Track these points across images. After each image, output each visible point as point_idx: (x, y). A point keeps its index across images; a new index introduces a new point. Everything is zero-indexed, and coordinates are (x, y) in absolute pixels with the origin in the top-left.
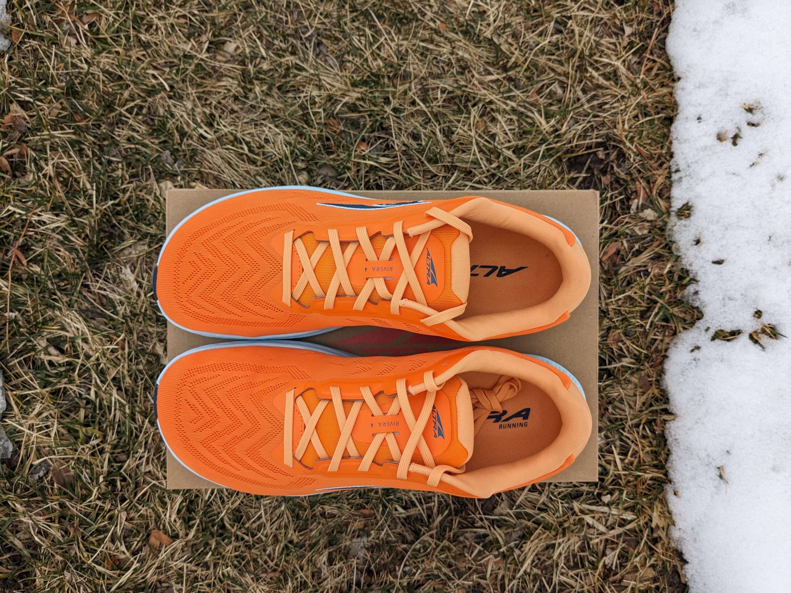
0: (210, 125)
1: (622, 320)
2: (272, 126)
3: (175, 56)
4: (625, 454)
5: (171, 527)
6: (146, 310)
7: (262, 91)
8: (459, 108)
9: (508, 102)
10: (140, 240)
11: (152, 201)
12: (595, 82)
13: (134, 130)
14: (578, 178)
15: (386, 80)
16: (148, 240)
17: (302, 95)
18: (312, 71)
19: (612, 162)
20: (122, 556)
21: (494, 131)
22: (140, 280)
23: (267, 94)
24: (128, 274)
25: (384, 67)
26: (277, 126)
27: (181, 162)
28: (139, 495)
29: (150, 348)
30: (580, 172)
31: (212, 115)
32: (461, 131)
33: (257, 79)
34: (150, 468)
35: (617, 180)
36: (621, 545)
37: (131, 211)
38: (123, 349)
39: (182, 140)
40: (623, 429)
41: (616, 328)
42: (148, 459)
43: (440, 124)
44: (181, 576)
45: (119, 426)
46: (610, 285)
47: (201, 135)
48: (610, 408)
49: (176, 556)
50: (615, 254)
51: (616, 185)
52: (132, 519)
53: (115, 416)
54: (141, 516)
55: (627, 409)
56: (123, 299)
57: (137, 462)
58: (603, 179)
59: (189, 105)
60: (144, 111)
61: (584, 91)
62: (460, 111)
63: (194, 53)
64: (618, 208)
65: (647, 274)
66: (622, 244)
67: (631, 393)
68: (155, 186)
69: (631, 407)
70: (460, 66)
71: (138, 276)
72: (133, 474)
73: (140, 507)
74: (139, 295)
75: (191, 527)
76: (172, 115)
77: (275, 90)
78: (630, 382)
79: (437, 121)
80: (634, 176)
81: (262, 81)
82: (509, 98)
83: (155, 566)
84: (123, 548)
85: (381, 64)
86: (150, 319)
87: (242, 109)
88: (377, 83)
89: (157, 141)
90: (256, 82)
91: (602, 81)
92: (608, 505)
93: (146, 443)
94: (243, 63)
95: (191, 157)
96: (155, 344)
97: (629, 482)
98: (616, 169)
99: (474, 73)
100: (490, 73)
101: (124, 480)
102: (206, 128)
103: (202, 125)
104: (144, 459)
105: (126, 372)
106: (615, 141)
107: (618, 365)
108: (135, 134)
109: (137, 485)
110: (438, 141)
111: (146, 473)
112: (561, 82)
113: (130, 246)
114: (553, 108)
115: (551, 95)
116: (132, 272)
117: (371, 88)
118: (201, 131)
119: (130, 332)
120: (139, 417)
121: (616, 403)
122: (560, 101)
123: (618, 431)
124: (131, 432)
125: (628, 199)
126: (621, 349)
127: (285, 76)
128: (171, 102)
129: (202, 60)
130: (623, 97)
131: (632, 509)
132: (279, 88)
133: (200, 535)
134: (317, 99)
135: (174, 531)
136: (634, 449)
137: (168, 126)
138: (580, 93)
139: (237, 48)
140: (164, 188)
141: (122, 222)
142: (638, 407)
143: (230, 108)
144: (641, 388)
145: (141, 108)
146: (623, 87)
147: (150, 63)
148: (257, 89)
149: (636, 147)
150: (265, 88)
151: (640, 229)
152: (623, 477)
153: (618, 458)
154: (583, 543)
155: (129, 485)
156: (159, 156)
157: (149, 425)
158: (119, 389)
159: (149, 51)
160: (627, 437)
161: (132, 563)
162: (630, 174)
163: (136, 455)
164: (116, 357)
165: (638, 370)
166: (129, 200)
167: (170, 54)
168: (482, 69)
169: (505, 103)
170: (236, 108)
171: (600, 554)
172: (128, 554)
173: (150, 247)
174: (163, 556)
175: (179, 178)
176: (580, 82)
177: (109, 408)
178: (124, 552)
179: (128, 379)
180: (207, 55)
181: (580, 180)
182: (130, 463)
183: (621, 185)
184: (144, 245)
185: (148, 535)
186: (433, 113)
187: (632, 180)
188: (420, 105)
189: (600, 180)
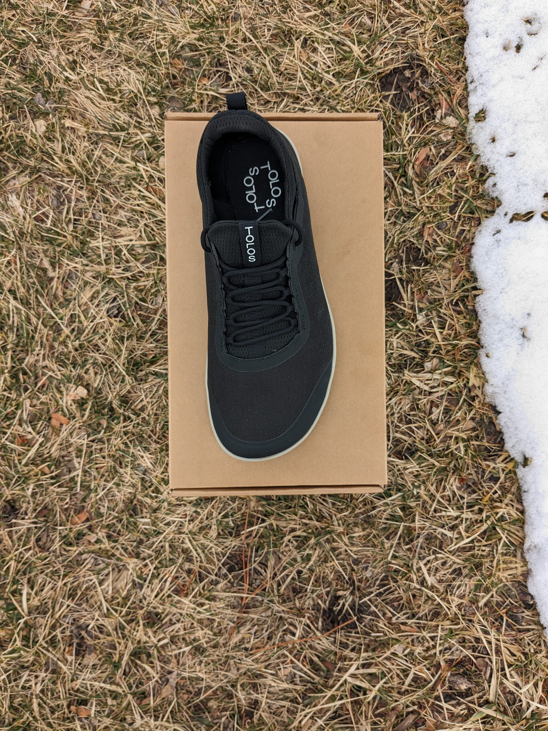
0: (73, 69)
1: (435, 216)
2: (126, 68)
3: (40, 14)
4: (444, 328)
5: (68, 411)
6: (32, 231)
7: (116, 38)
8: (284, 43)
9: (326, 32)
10: (22, 172)
11: (29, 137)
12: (397, 11)
13: (10, 78)
14: (389, 95)
15: (220, 22)
16: (27, 172)
17: (150, 40)
18: (156, 18)
19: (418, 79)
20: (29, 437)
21: (315, 60)
22: (25, 206)
23: (120, 41)
24: (14, 201)
25: (218, 11)
26: (130, 68)
27: (51, 101)
28: (39, 384)
29: (38, 263)
30: (390, 91)
31: (75, 62)
32: (287, 61)
33: (111, 29)
34: (47, 362)
35: (423, 95)
36: (445, 403)
37: (12, 147)
38: (16, 264)
39: (51, 84)
40: (441, 307)
41: (429, 222)
42: (44, 355)
43: (268, 55)
44: (81, 451)
45: (18, 330)
46: (422, 186)
47: (67, 78)
48: (429, 292)
49: (74, 434)
50: (424, 159)
51: (422, 100)
52: (34, 406)
53: (13, 322)
54: (41, 403)
55: (443, 291)
56: (12, 222)
57: (36, 358)
58: (411, 95)
59: (55, 53)
60: (17, 62)
61: (389, 20)
62: (285, 45)
63: (56, 10)
64: (425, 119)
65: (453, 174)
66: (430, 149)
67: (446, 277)
68: (31, 123)
69: (446, 289)
70: (283, 6)
71: (22, 202)
72: (33, 369)
73: (41, 395)
74: (24, 218)
75: (85, 410)
76: (41, 63)
77: (126, 37)
78: (444, 267)
79: (266, 53)
80: (437, 90)
81: (115, 30)
82: (325, 29)
83: (58, 443)
84: (30, 429)
85: (215, 9)
86: (36, 239)
87: (100, 56)
88: (212, 25)
89: (30, 86)
90: (110, 31)
91: (403, 9)
92: (432, 372)
93: (42, 342)
94: (97, 16)
95: (60, 98)
96: (42, 260)
97: (448, 351)
98: (420, 84)
99: (295, 11)
100: (308, 10)
101: (25, 373)
102: (70, 71)
103: (66, 68)
104: (41, 356)
105: (20, 284)
106: (418, 60)
107: (434, 253)
108: (11, 81)
109: (36, 377)
110: (268, 72)
111: (43, 367)
112: (369, 13)
113: (14, 178)
114: (365, 36)
115: (361, 25)
116: (18, 199)
117: (207, 29)
118: (66, 74)
119: (20, 248)
120: (34, 320)
121: (434, 287)
122: (369, 30)
123: (436, 310)
124: (28, 334)
125: (433, 110)
126: (435, 241)
127: (135, 24)
128: (39, 52)
129: (64, 16)
130: (422, 22)
131: (452, 374)
132: (130, 35)
133: (94, 416)
134: (162, 42)
135: (71, 414)
136: (450, 324)
137: (38, 72)
138: (386, 22)
139: (92, 4)
140: (38, 126)
141: (6, 158)
142: (452, 289)
143: (89, 55)
144: (454, 272)
145: (14, 59)
146: (421, 13)
147: (19, 21)
148: (111, 36)
149: (436, 64)
150: (117, 35)
151: (445, 136)
152: (443, 347)
153: (437, 331)
154: (412, 405)
155: (29, 378)
156: (32, 99)
157: (43, 327)
158: (15, 298)
159: (18, 11)
160: (445, 314)
161: (37, 440)
162: (433, 88)
163: (34, 353)
164: (10, 271)
165: (450, 257)
166: (11, 136)
167: (36, 13)
168: (301, 7)
169: (323, 34)
170: (94, 55)
171: (427, 412)
172: (34, 434)
173: (30, 177)
174: (64, 434)
175: (51, 116)
176: (385, 12)
177: (8, 315)
178: (30, 433)
179: (22, 290)
180: (67, 12)
181: (391, 97)
182: (30, 360)
183: (426, 99)
184: (25, 176)
185: (50, 419)
186: (262, 47)
187: (436, 93)
188: (251, 40)
189: (408, 96)
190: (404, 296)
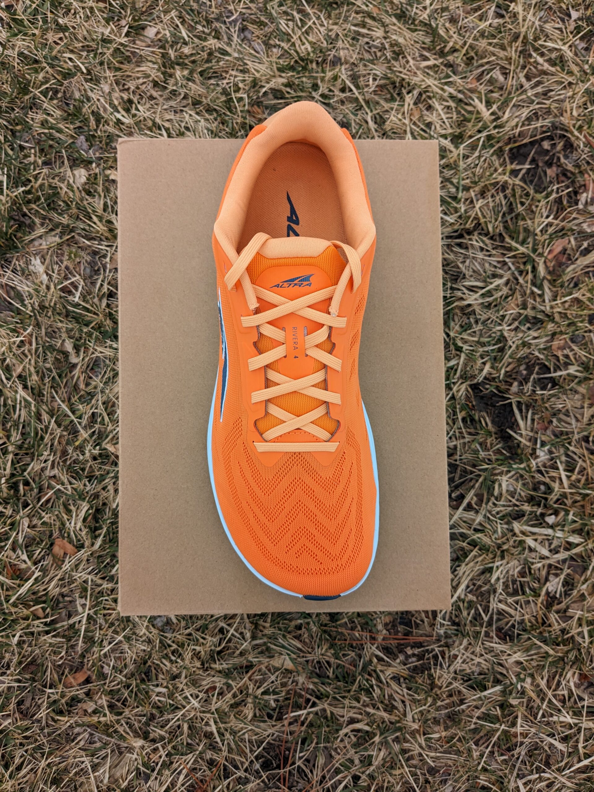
0: (128, 110)
1: (569, 325)
2: (192, 113)
3: (93, 40)
4: (572, 471)
5: (76, 537)
6: (55, 304)
7: (184, 76)
8: (392, 96)
9: (446, 87)
10: (52, 230)
11: (65, 189)
12: (540, 67)
13: (48, 114)
14: (520, 170)
15: (314, 65)
16: (58, 231)
17: (225, 82)
18: (236, 55)
19: (559, 152)
20: (23, 566)
21: (429, 120)
22: (50, 273)
23: (188, 79)
24: (37, 266)
25: (313, 52)
26: (197, 113)
27: (96, 147)
28: (43, 500)
29: (59, 345)
30: (524, 164)
31: (130, 101)
32: (394, 119)
33: (178, 64)
34: (56, 472)
35: (565, 173)
36: (566, 571)
37: (43, 200)
38: (30, 344)
39: (97, 126)
40: (569, 443)
41: (561, 333)
42: (53, 462)
43: (371, 111)
44: (85, 590)
45: (24, 427)
46: (555, 286)
47: (118, 120)
48: (554, 420)
49: (81, 567)
50: (560, 253)
51: (563, 178)
52: (34, 526)
53: (20, 416)
54: (44, 523)
55: (573, 422)
56: (32, 291)
57: (43, 465)
58: (549, 171)
59: (106, 89)
60: (59, 95)
61: (528, 78)
62: (393, 99)
63: (113, 37)
64: (565, 202)
66: (570, 241)
67: (578, 404)
68: (69, 173)
69: (577, 420)
70: (394, 52)
71: (47, 268)
72: (37, 479)
73: (43, 514)
74: (48, 288)
75: (96, 537)
76: (88, 99)
77: (196, 76)
78: (576, 392)
79: (369, 107)
80: (583, 168)
81: (183, 66)
82: (446, 84)
83: (58, 577)
84: (25, 557)
85: (310, 49)
86: (59, 314)
87: (161, 96)
88: (305, 68)
89: (72, 127)
90: (177, 67)
91: (546, 66)
92: (552, 527)
93: (52, 445)
94: (163, 47)
95: (107, 144)
96: (64, 341)
97: (576, 502)
98: (563, 160)
99: (409, 58)
100: (426, 59)
101: (26, 483)
102: (123, 113)
103: (120, 108)
104: (50, 463)
105: (32, 369)
106: (562, 129)
107: (564, 373)
108: (49, 118)
109: (41, 490)
110: (369, 130)
111: (51, 477)
112: (502, 68)
113: (40, 237)
114: (495, 95)
115: (491, 81)
116: (43, 263)
117: (298, 73)
118: (119, 116)
119: (38, 325)
120: (45, 417)
121: (561, 416)
122: (501, 88)
123: (563, 445)
124: (37, 434)
125: (576, 193)
126: (567, 356)
127: (208, 61)
128: (87, 85)
129: (122, 44)
130: (570, 84)
131: (579, 532)
132: (201, 73)
133: (108, 546)
134: (241, 85)
135: (79, 540)
136: (581, 466)
137: (84, 110)
138: (523, 80)
139: (158, 33)
140: (77, 176)
141: (33, 211)
142: (585, 420)
143: (148, 94)
144: (589, 399)
145: (56, 92)
146: (570, 73)
147: (67, 46)
148: (178, 73)
149: (585, 136)
150: (186, 72)
151: (589, 226)
152: (569, 496)
153: (563, 474)
154: (523, 568)
155: (32, 490)
156: (73, 143)
157: (56, 426)
158: (25, 387)
159: (67, 34)
160: (574, 453)
161: (34, 573)
162: (578, 166)
163: (41, 458)
164: (23, 353)
165: (586, 379)
166: (42, 186)
167: (89, 38)
168: (417, 55)
169: (442, 89)
170: (155, 94)
171: (542, 581)
172: (29, 563)
173: (61, 238)
174: (66, 566)
175: (94, 165)
176: (524, 67)
177: (14, 407)
178: (25, 561)
179: (35, 377)
180: (126, 39)
181: (523, 172)
182: (35, 466)
183: (569, 178)
184: (55, 236)
185: (52, 545)
186: (364, 100)
187: (581, 172)
188: (351, 90)
189: (545, 173)
190: (521, 423)
